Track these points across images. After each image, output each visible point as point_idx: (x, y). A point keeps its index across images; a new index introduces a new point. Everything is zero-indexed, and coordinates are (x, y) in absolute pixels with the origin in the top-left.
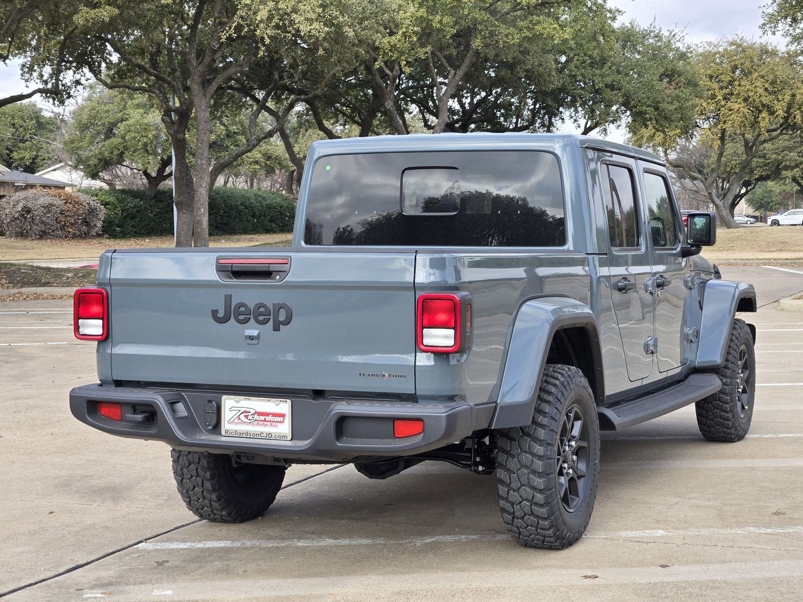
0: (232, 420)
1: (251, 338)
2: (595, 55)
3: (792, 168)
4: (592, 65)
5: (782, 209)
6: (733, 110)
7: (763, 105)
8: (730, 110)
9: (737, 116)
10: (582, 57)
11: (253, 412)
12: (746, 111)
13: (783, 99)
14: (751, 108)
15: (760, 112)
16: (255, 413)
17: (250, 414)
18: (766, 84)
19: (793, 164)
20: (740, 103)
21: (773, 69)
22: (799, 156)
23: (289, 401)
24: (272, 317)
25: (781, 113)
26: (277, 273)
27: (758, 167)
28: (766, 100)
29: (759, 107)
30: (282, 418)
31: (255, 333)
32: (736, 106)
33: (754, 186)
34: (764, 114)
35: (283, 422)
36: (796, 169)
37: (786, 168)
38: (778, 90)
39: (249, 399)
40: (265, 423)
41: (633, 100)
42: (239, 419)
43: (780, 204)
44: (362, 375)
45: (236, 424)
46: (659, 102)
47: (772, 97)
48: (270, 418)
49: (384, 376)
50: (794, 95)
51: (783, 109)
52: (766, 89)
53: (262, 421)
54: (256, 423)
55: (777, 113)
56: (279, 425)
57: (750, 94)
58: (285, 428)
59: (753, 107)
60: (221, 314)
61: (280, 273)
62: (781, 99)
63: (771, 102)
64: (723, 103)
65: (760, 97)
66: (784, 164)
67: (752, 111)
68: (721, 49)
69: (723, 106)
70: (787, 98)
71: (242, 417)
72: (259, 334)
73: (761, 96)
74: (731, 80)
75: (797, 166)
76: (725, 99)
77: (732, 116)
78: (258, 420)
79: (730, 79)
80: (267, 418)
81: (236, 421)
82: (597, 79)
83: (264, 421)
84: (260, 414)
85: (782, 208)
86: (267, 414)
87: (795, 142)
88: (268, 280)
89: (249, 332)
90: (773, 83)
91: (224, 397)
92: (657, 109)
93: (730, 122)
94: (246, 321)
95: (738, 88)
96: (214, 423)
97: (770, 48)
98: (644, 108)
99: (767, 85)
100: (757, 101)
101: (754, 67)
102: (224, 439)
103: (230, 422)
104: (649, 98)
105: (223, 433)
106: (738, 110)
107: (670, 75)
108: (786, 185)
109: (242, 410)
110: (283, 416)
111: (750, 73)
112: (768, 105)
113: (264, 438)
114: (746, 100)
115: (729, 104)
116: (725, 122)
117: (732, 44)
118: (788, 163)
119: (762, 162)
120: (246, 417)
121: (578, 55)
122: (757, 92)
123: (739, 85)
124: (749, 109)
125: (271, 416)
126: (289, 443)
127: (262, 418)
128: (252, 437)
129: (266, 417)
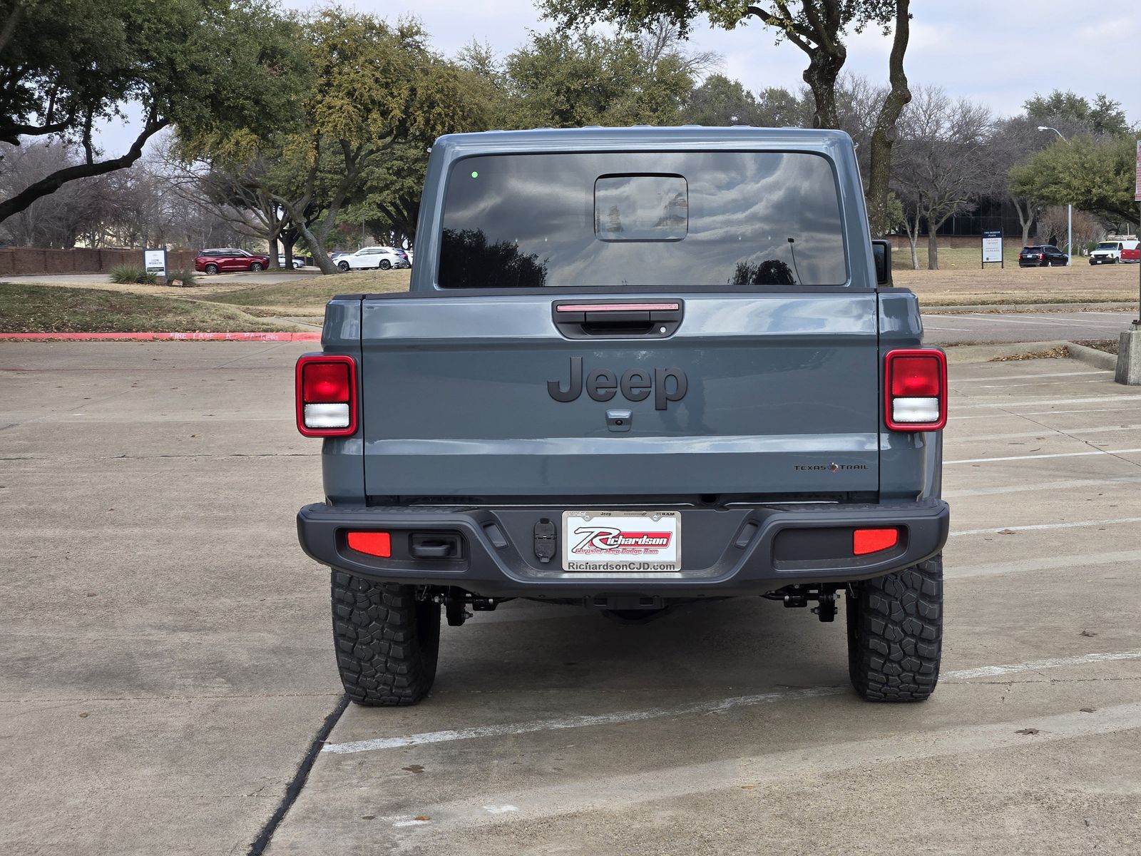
0: (578, 547)
1: (619, 422)
2: (174, 22)
3: (381, 190)
4: (169, 36)
5: (338, 247)
6: (334, 107)
7: (373, 102)
8: (330, 108)
9: (340, 117)
10: (154, 24)
11: (615, 533)
12: (351, 109)
13: (400, 94)
14: (359, 106)
15: (369, 111)
16: (619, 535)
17: (610, 536)
18: (376, 73)
19: (382, 184)
20: (343, 99)
21: (384, 52)
22: (389, 173)
23: (678, 514)
24: (653, 389)
25: (397, 113)
26: (661, 324)
27: (333, 187)
28: (378, 94)
29: (366, 104)
30: (665, 540)
31: (625, 414)
32: (338, 103)
33: (318, 215)
34: (375, 115)
35: (666, 545)
36: (387, 192)
37: (373, 189)
38: (392, 82)
39: (610, 514)
40: (637, 548)
41: (224, 89)
42: (592, 544)
43: (334, 240)
44: (800, 468)
45: (587, 552)
46: (261, 94)
47: (384, 91)
48: (645, 540)
49: (833, 467)
50: (413, 91)
51: (399, 108)
52: (377, 81)
53: (631, 545)
54: (620, 549)
55: (392, 114)
56: (661, 550)
57: (357, 86)
58: (670, 553)
59: (361, 104)
60: (565, 389)
61: (666, 324)
62: (396, 94)
63: (383, 97)
64: (319, 97)
65: (369, 91)
66: (369, 184)
67: (358, 109)
68: (311, 22)
69: (320, 102)
70: (405, 93)
71: (597, 542)
72: (631, 416)
73: (370, 89)
74: (328, 66)
75: (387, 187)
76: (320, 91)
77: (333, 116)
78: (624, 545)
79: (328, 63)
80: (640, 541)
81: (586, 547)
82: (179, 58)
83: (634, 545)
84: (627, 535)
85: (338, 245)
86: (640, 535)
87: (383, 154)
88: (646, 335)
89: (614, 414)
90: (385, 71)
91: (565, 514)
92: (257, 102)
93: (330, 125)
94: (607, 398)
95: (339, 77)
96: (551, 553)
97: (376, 22)
98: (241, 101)
99: (378, 75)
100: (366, 95)
101: (360, 48)
102: (566, 576)
103: (575, 550)
104: (246, 86)
105: (565, 567)
106: (341, 109)
107: (269, 55)
108: (347, 214)
109: (597, 531)
110: (667, 536)
111: (354, 56)
112: (380, 102)
113: (635, 570)
114: (350, 94)
115: (328, 99)
116: (323, 124)
117: (325, 14)
118: (375, 183)
119: (338, 180)
120: (604, 541)
121: (149, 21)
122: (365, 83)
123: (340, 73)
124: (355, 107)
125: (645, 537)
126: (678, 576)
127: (632, 541)
128: (615, 570)
129: (637, 540)
